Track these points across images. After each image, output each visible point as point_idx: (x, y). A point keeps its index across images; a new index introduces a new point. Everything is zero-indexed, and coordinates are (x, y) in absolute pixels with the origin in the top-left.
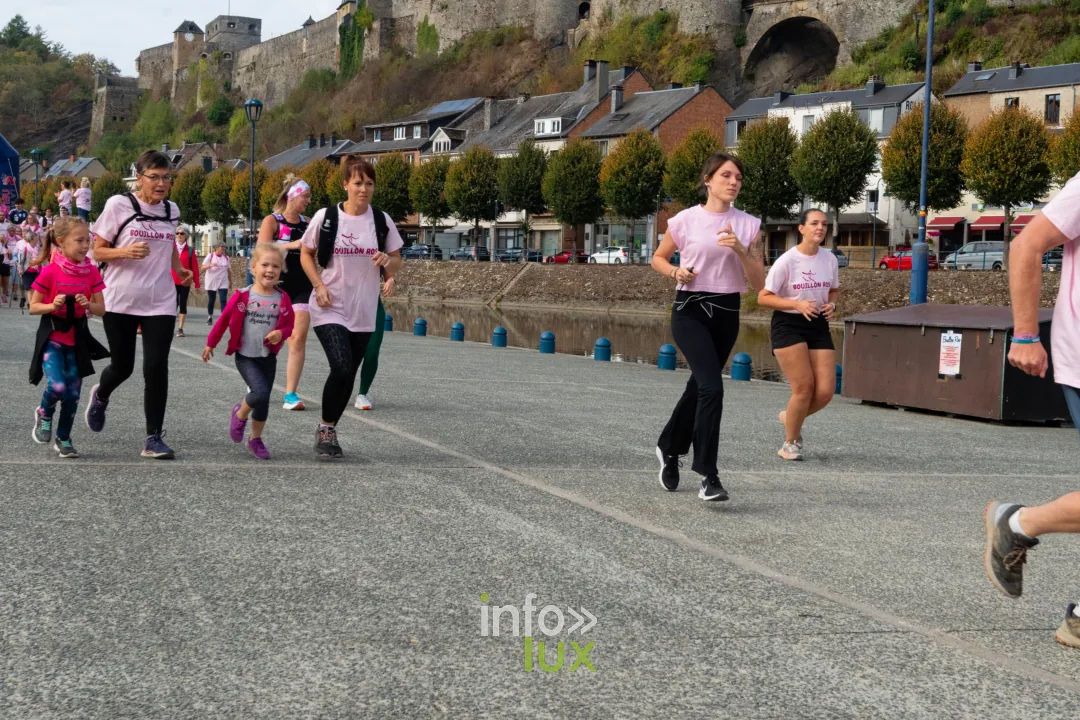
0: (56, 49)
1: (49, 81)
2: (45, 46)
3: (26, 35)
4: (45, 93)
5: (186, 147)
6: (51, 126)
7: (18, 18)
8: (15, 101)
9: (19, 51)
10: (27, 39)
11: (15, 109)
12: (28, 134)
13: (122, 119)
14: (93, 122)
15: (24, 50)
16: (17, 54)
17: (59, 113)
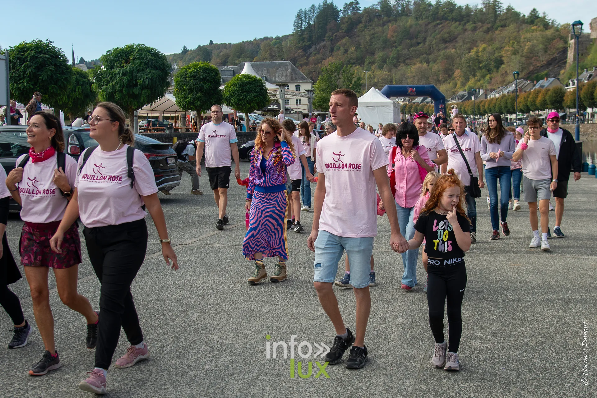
0: (552, 23)
1: (548, 39)
2: (547, 22)
3: (538, 17)
4: (546, 45)
5: (595, 69)
6: (548, 62)
7: (534, 10)
8: (532, 51)
9: (534, 26)
10: (538, 19)
11: (531, 55)
12: (538, 67)
13: (582, 55)
14: (568, 57)
15: (536, 25)
16: (533, 28)
17: (552, 55)
